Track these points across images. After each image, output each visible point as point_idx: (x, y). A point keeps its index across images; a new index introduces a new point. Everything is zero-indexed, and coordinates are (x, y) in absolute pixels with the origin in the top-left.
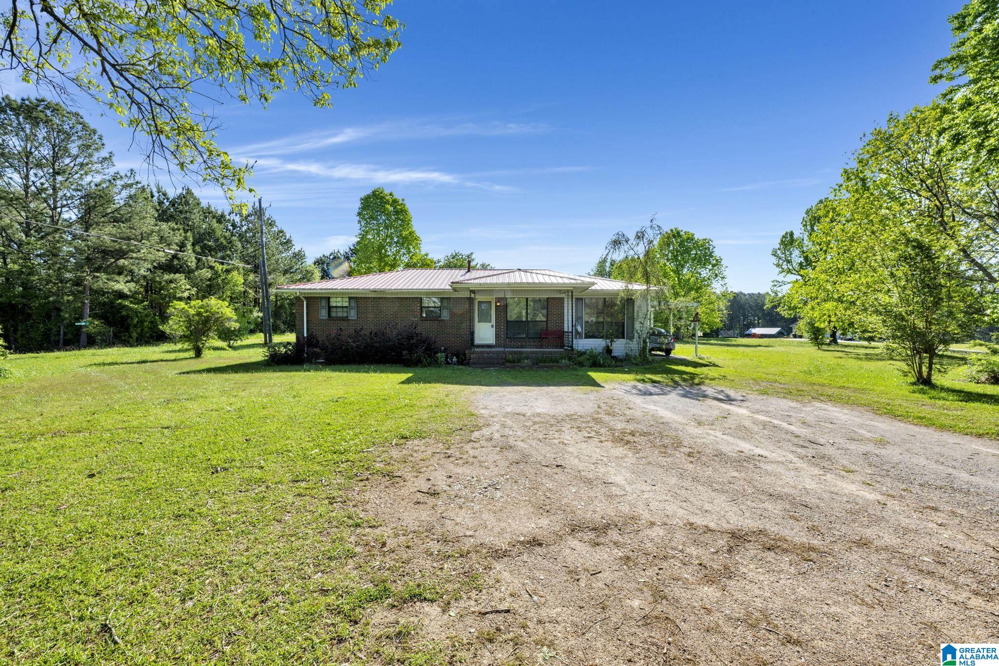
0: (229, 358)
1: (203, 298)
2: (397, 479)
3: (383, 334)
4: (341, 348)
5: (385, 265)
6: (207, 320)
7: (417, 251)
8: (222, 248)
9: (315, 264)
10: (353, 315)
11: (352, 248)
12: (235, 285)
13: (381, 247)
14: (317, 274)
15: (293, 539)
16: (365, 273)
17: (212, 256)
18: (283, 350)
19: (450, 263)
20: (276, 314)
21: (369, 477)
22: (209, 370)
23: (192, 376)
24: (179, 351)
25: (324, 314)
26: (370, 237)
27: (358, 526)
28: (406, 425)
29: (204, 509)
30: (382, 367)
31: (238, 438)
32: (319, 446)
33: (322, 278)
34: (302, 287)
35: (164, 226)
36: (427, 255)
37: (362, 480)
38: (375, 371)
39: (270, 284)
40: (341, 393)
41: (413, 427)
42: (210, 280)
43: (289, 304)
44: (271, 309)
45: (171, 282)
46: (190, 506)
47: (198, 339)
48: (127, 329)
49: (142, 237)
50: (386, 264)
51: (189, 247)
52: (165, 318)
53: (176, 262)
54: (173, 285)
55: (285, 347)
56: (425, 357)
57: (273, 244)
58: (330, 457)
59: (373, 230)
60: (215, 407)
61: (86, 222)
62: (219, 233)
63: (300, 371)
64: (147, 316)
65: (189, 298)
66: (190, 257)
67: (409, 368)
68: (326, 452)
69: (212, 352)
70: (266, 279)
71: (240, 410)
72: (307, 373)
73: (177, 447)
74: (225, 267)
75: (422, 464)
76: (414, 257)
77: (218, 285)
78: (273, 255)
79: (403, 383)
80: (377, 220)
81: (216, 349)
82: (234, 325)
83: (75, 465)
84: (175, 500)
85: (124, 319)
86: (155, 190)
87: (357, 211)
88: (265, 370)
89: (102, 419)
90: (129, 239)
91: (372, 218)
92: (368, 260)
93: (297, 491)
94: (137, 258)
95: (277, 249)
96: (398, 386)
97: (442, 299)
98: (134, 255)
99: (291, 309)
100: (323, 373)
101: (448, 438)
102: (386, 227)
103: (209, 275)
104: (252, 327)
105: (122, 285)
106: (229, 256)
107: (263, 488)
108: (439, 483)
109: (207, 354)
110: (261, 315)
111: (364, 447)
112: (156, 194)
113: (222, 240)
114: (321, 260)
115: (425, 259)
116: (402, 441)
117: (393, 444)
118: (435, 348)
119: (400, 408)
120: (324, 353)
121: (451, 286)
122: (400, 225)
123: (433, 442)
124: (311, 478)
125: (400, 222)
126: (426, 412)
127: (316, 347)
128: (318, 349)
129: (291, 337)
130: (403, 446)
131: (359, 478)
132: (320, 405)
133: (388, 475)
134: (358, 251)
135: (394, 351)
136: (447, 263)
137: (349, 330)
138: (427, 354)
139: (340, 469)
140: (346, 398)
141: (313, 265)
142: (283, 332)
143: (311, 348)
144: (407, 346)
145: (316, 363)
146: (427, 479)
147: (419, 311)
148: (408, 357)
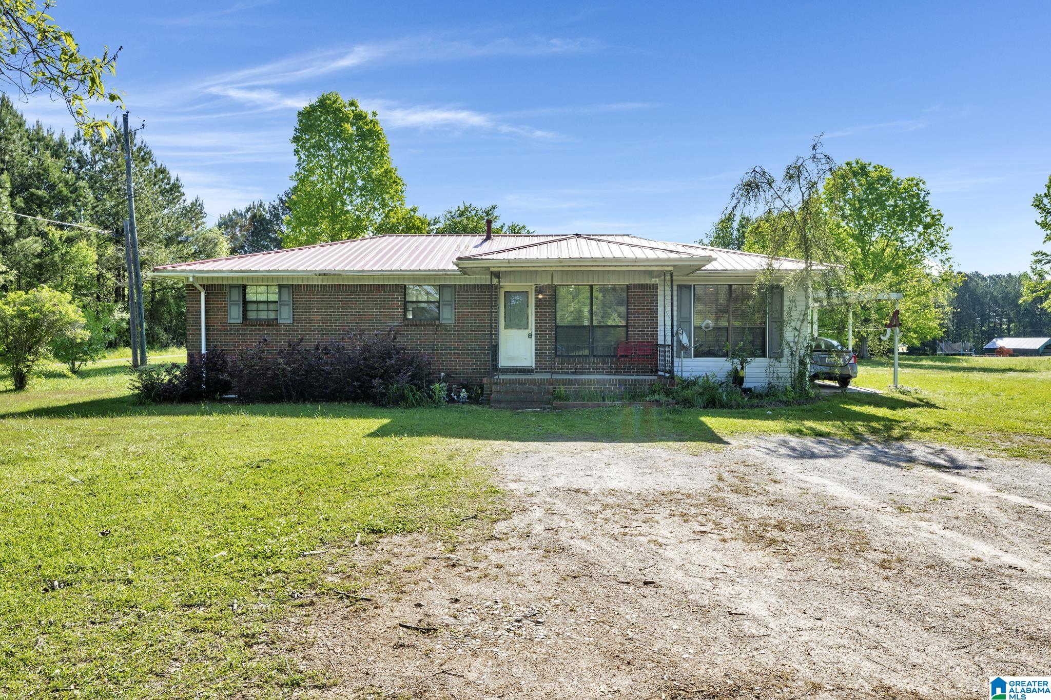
0: (74, 391)
1: (29, 287)
2: (364, 604)
3: (338, 350)
4: (265, 374)
5: (341, 229)
6: (35, 326)
7: (398, 204)
8: (61, 200)
9: (220, 226)
10: (286, 316)
11: (284, 198)
12: (83, 265)
13: (335, 197)
14: (225, 245)
16: (307, 243)
17: (43, 215)
18: (165, 378)
19: (455, 224)
20: (154, 315)
21: (315, 599)
22: (38, 413)
25: (235, 315)
26: (315, 179)
27: (295, 684)
28: (379, 509)
29: (31, 654)
31: (89, 530)
32: (228, 545)
33: (233, 251)
34: (198, 267)
36: (414, 210)
37: (302, 606)
38: (324, 415)
39: (143, 263)
40: (265, 453)
41: (392, 512)
42: (39, 256)
43: (175, 298)
44: (145, 305)
46: (7, 648)
47: (19, 359)
50: (344, 227)
55: (169, 372)
56: (412, 391)
57: (148, 192)
58: (247, 564)
59: (322, 167)
60: (49, 476)
62: (55, 175)
63: (194, 413)
65: (4, 288)
66: (6, 217)
67: (384, 410)
68: (240, 555)
69: (43, 380)
70: (136, 254)
71: (92, 481)
72: (206, 418)
74: (66, 233)
75: (406, 577)
76: (391, 214)
77: (54, 264)
78: (148, 212)
79: (374, 435)
80: (327, 149)
81: (50, 375)
82: (82, 335)
87: (292, 134)
88: (134, 413)
91: (318, 146)
92: (312, 219)
93: (190, 624)
95: (155, 201)
96: (365, 441)
97: (441, 289)
99: (179, 306)
100: (233, 418)
101: (453, 532)
102: (344, 163)
103: (38, 247)
104: (112, 337)
106: (72, 214)
107: (132, 618)
108: (436, 612)
109: (35, 385)
110: (127, 316)
111: (305, 547)
113: (60, 186)
114: (231, 220)
115: (412, 217)
116: (372, 537)
117: (357, 543)
118: (430, 374)
119: (368, 479)
120: (234, 382)
121: (457, 265)
122: (368, 157)
123: (425, 539)
124: (214, 600)
125: (368, 153)
126: (414, 487)
127: (222, 371)
128: (226, 377)
129: (178, 356)
130: (373, 547)
131: (298, 602)
132: (229, 473)
133: (348, 597)
134: (295, 203)
135: (358, 380)
136: (450, 225)
137: (279, 343)
138: (416, 385)
139: (264, 586)
140: (274, 462)
141: (216, 230)
142: (165, 346)
143: (213, 374)
144: (380, 371)
145: (222, 401)
146: (416, 605)
147: (401, 309)
148: (382, 389)
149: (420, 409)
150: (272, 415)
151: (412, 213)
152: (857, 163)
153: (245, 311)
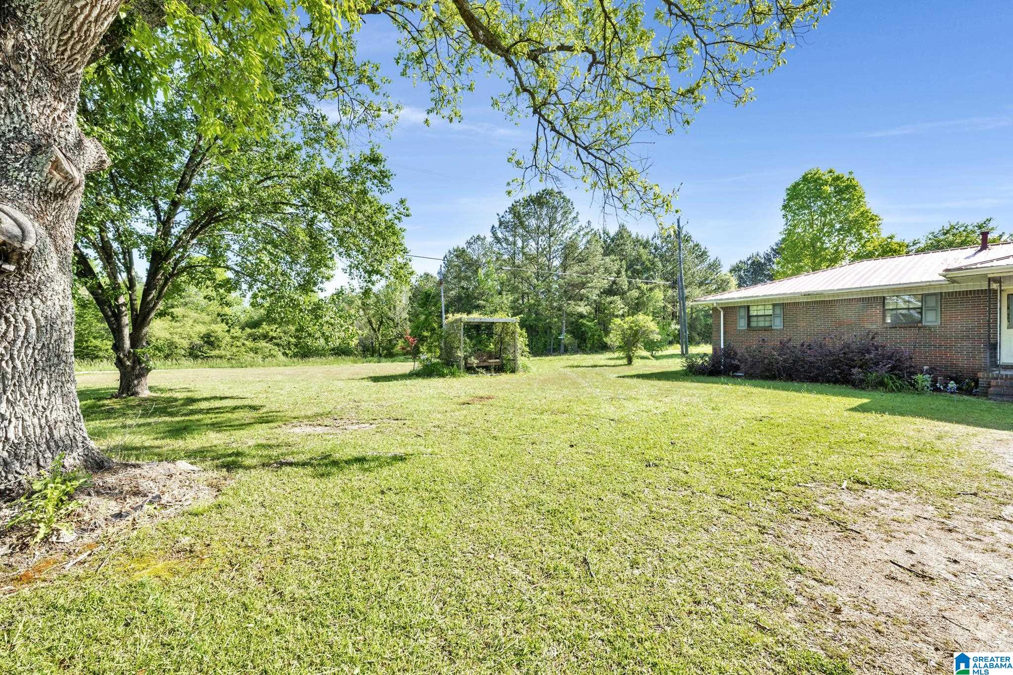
0: (653, 366)
1: (633, 314)
2: (854, 534)
3: (821, 347)
4: (763, 362)
5: (821, 261)
6: (636, 333)
7: (874, 235)
8: (647, 269)
9: (731, 272)
10: (778, 324)
11: (775, 247)
12: (657, 301)
13: (815, 239)
14: (734, 281)
15: (722, 554)
16: (793, 274)
17: (639, 278)
18: (700, 361)
19: (939, 242)
20: (692, 327)
21: (810, 518)
22: (639, 376)
23: (627, 380)
24: (617, 358)
25: (742, 324)
26: (799, 230)
27: (797, 571)
28: (866, 467)
29: (641, 495)
30: (819, 386)
31: (665, 440)
32: (745, 466)
33: (740, 286)
34: (719, 297)
35: (607, 259)
36: (891, 238)
37: (799, 519)
38: (809, 391)
39: (687, 297)
40: (765, 411)
41: (876, 471)
42: (637, 299)
43: (704, 316)
44: (688, 321)
45: (611, 303)
46: (632, 489)
47: (630, 350)
48: (585, 340)
49: (595, 270)
50: (824, 259)
51: (623, 273)
52: (607, 332)
53: (615, 287)
54: (612, 306)
55: (702, 358)
56: (891, 379)
57: (690, 258)
58: (757, 481)
59: (804, 221)
60: (644, 408)
61: (564, 266)
62: (644, 257)
63: (717, 383)
64: (596, 331)
65: (623, 315)
66: (624, 281)
67: (862, 392)
68: (751, 474)
69: (639, 360)
70: (683, 292)
71: (664, 414)
72: (724, 386)
73: (620, 436)
74: (649, 286)
75: (894, 526)
76: (868, 244)
77: (644, 302)
78: (689, 269)
79: (854, 409)
80: (809, 207)
81: (643, 358)
82: (657, 337)
83: (563, 436)
84: (622, 480)
85: (584, 333)
86: (601, 232)
87: (782, 203)
88: (684, 380)
89: (575, 406)
90: (586, 273)
91: (802, 207)
92: (797, 258)
93: (723, 507)
94: (591, 287)
95: (693, 262)
96: (846, 414)
97: (924, 298)
98: (590, 285)
99: (706, 321)
100: (742, 388)
101: (946, 502)
102: (824, 214)
103: (637, 294)
104: (671, 338)
105: (583, 309)
106: (651, 276)
107: (689, 492)
108: (931, 564)
109: (636, 362)
110: (678, 327)
111: (799, 480)
112: (602, 236)
113: (647, 263)
114: (738, 267)
115: (889, 244)
116: (857, 486)
117: (843, 487)
118: (911, 366)
119: (851, 442)
120: (742, 366)
121: (944, 276)
122: (845, 206)
123: (915, 500)
124: (736, 497)
125: (844, 203)
126: (899, 456)
127: (733, 359)
128: (736, 362)
129: (707, 349)
130: (860, 493)
131: (796, 515)
132: (741, 421)
133: (839, 525)
134: (784, 249)
135: (838, 368)
136: (932, 244)
137: (774, 341)
138: (896, 375)
139: (770, 498)
140: (772, 418)
141: (729, 274)
142: (698, 344)
143: (728, 360)
144: (859, 363)
145: (734, 376)
146: (907, 551)
147: (880, 316)
148: (861, 376)
149: (900, 394)
150: (769, 388)
151: (889, 240)
153: (749, 322)
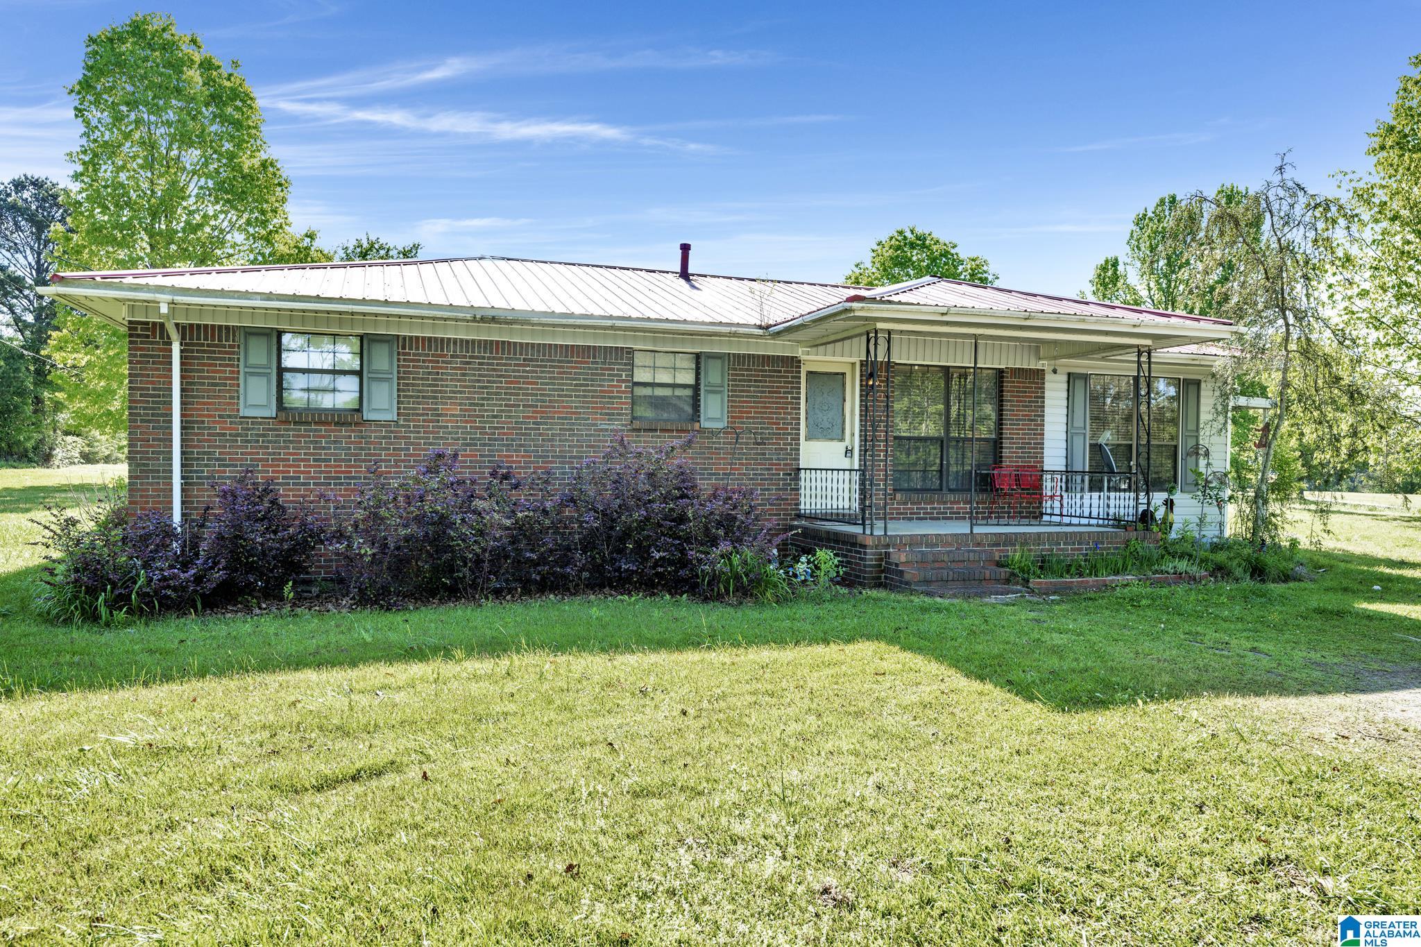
10: (381, 405)
25: (256, 398)
97: (703, 362)
152: (912, 232)
153: (280, 391)
